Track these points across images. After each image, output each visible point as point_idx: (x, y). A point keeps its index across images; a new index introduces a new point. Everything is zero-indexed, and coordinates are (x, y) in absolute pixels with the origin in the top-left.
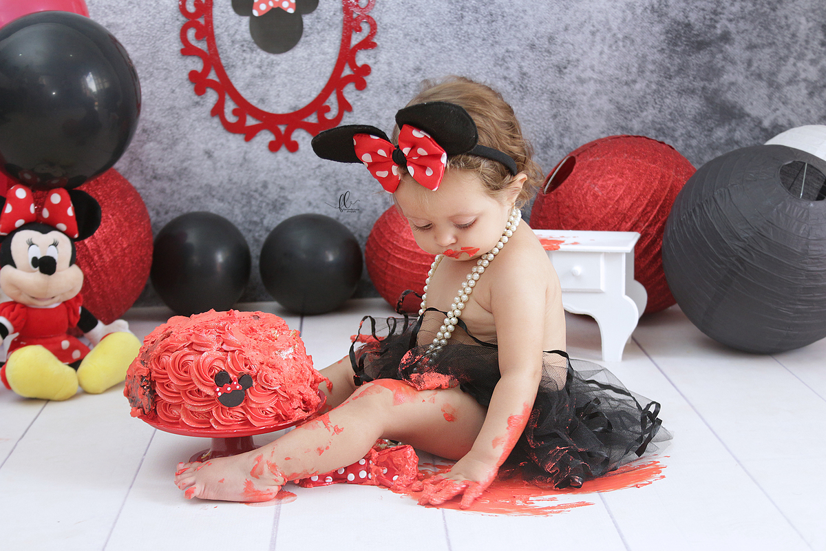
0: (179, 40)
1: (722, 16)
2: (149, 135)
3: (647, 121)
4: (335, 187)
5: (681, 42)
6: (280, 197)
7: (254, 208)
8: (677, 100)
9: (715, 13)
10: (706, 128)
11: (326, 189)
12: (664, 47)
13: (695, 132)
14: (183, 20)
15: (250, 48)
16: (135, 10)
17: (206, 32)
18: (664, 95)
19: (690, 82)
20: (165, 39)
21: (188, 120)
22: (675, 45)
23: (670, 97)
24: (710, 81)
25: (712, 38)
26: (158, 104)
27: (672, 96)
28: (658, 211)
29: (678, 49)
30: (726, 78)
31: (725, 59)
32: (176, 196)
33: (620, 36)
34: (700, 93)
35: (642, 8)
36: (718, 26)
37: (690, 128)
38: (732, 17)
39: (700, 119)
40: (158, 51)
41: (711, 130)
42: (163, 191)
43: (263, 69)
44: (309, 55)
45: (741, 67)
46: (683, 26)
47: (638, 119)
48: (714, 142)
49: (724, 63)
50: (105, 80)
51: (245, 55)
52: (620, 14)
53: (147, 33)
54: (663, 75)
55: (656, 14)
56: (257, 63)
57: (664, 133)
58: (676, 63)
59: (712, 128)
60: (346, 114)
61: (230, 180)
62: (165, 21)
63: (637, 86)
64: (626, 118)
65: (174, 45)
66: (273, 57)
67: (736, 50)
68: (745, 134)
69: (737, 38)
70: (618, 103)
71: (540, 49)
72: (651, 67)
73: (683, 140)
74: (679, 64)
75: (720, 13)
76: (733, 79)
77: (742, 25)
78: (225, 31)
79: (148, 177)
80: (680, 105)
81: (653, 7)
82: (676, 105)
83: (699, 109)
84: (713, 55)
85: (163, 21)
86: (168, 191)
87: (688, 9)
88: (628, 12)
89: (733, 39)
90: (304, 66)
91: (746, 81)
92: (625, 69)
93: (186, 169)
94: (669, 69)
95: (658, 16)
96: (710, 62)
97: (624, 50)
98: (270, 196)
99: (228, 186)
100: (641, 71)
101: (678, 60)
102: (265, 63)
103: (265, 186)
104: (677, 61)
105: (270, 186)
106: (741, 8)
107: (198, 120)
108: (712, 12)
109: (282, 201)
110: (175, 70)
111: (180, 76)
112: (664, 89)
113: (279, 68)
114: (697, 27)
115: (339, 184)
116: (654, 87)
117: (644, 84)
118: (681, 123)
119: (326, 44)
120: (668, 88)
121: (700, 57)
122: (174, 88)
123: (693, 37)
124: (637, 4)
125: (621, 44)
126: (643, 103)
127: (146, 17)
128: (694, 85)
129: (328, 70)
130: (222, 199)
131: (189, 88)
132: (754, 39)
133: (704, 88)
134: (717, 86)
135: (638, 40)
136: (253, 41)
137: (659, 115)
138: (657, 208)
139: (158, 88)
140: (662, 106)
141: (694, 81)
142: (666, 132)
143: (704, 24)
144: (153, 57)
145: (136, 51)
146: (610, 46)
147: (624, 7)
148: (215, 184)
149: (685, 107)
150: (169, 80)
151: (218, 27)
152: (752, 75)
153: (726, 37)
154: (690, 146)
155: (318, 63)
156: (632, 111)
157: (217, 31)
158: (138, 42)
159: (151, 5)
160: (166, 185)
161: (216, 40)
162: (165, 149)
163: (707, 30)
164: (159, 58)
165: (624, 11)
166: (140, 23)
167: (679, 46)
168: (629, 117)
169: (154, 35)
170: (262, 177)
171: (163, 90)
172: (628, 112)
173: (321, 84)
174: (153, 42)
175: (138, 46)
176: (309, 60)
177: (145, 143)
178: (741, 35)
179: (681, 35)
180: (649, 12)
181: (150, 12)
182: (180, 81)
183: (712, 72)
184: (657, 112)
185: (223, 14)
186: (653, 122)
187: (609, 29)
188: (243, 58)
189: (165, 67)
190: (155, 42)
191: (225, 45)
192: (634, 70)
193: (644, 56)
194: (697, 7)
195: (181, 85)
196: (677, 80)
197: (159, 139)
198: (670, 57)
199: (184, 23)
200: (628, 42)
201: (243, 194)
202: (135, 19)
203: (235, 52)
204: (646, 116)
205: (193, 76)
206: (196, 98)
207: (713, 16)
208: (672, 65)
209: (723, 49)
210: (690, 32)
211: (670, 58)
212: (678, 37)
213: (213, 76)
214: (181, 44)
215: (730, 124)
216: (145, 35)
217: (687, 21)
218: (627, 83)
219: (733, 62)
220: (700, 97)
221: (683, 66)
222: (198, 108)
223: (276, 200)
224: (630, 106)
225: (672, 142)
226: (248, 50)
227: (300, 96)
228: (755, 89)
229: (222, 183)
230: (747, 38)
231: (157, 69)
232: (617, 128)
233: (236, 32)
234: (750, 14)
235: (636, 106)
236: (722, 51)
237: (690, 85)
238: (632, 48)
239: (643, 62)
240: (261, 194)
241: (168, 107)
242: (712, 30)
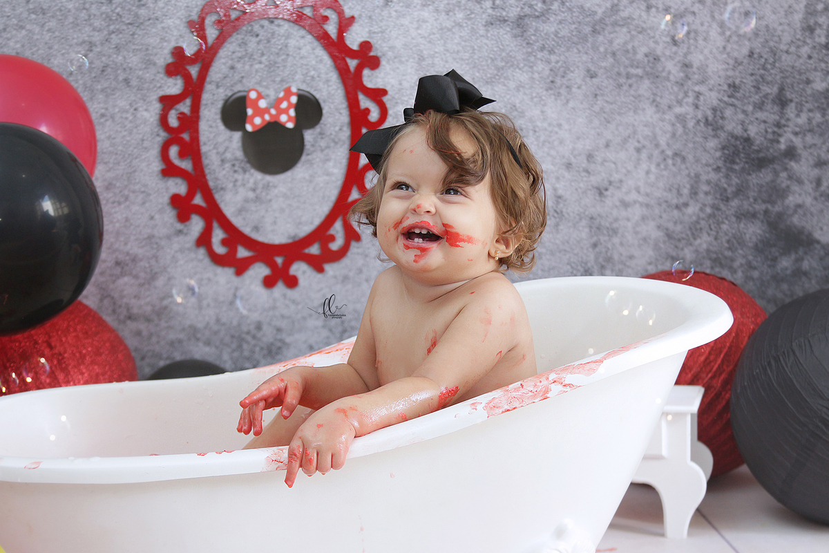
0: (160, 158)
1: (786, 129)
2: (123, 268)
3: (701, 250)
4: (340, 329)
5: (740, 160)
6: (276, 340)
7: (246, 353)
8: (736, 225)
9: (778, 125)
10: (770, 257)
11: (331, 330)
12: (720, 165)
13: (757, 262)
14: (164, 135)
15: (243, 168)
16: (108, 123)
17: (192, 150)
18: (720, 219)
19: (750, 205)
20: (143, 157)
21: (169, 251)
22: (733, 162)
23: (727, 222)
24: (773, 203)
25: (775, 154)
26: (134, 232)
27: (729, 221)
28: (723, 361)
29: (737, 167)
30: (791, 200)
31: (790, 178)
32: (154, 339)
33: (669, 153)
34: (761, 217)
35: (694, 121)
36: (782, 140)
37: (750, 258)
38: (797, 129)
39: (762, 248)
40: (135, 171)
41: (775, 260)
42: (138, 333)
43: (258, 191)
44: (311, 176)
45: (809, 187)
46: (742, 140)
47: (691, 248)
48: (778, 274)
49: (789, 182)
50: (64, 204)
51: (236, 176)
52: (669, 128)
53: (122, 151)
54: (718, 197)
55: (710, 128)
56: (251, 185)
57: (721, 264)
58: (734, 183)
59: (776, 258)
60: (354, 244)
61: (218, 321)
62: (144, 136)
63: (690, 210)
64: (676, 247)
65: (154, 164)
66: (269, 178)
67: (802, 167)
68: (814, 264)
69: (804, 154)
70: (667, 229)
71: (577, 169)
72: (705, 188)
73: (743, 272)
74: (737, 184)
75: (785, 126)
76: (799, 201)
77: (809, 139)
78: (214, 148)
79: (122, 317)
80: (739, 231)
81: (707, 120)
82: (734, 231)
83: (761, 236)
84: (776, 173)
85: (141, 136)
86: (145, 333)
87: (747, 122)
88: (678, 125)
89: (800, 155)
90: (305, 188)
91: (814, 202)
92: (675, 191)
93: (166, 308)
94: (725, 190)
95: (713, 130)
96: (773, 181)
97: (674, 169)
98: (265, 339)
99: (216, 328)
100: (694, 193)
101: (737, 180)
102: (260, 186)
103: (259, 327)
104: (735, 181)
105: (265, 327)
106: (809, 119)
107: (181, 251)
108: (774, 125)
109: (279, 344)
110: (155, 193)
111: (160, 200)
112: (720, 213)
113: (276, 191)
114: (758, 142)
115: (346, 324)
116: (708, 210)
117: (697, 208)
118: (741, 252)
119: (331, 164)
120: (725, 212)
121: (762, 175)
122: (153, 214)
123: (753, 153)
124: (688, 117)
125: (670, 162)
126: (696, 230)
127: (121, 132)
128: (754, 208)
129: (333, 193)
130: (208, 343)
131: (170, 215)
132: (823, 155)
133: (766, 212)
134: (781, 209)
135: (690, 157)
136: (245, 160)
137: (715, 243)
138: (722, 356)
139: (134, 214)
140: (718, 232)
141: (754, 203)
142: (723, 262)
143: (765, 138)
144: (128, 178)
145: (109, 171)
146: (658, 165)
147: (673, 119)
148: (200, 326)
149: (745, 234)
150: (147, 205)
151: (205, 144)
152: (821, 195)
153: (791, 153)
154: (752, 278)
155: (322, 185)
156: (683, 239)
157: (204, 149)
158: (111, 161)
159: (127, 118)
160: (142, 326)
161: (203, 159)
162: (141, 285)
163: (769, 145)
164: (135, 179)
165: (673, 125)
166: (114, 138)
167: (737, 164)
168: (681, 245)
169: (130, 152)
170: (255, 317)
171: (139, 216)
172: (679, 240)
173: (325, 209)
174: (129, 161)
175: (111, 165)
176: (311, 181)
177: (118, 278)
178: (809, 150)
179: (739, 151)
180: (702, 124)
181: (125, 126)
182: (160, 206)
183: (775, 193)
184: (713, 240)
185: (211, 129)
186: (708, 251)
187: (657, 146)
188: (233, 180)
189: (143, 189)
190: (131, 162)
191: (213, 164)
192: (686, 191)
193: (697, 176)
194: (757, 119)
195: (161, 211)
196: (735, 203)
197: (134, 272)
198: (727, 176)
199: (165, 139)
200: (679, 160)
201: (233, 337)
202: (107, 134)
203: (224, 172)
204: (700, 245)
205: (176, 200)
206: (179, 226)
207: (776, 129)
208: (729, 185)
209: (788, 167)
210: (750, 148)
211: (727, 178)
212: (736, 153)
213: (198, 200)
214: (161, 163)
215: (796, 253)
216: (119, 152)
217: (745, 135)
218: (677, 207)
219: (800, 182)
220: (762, 222)
221: (742, 186)
222: (181, 238)
223: (272, 344)
224: (682, 233)
225: (729, 274)
226: (240, 170)
227: (300, 223)
228: (825, 211)
229: (208, 323)
230: (816, 154)
231: (134, 192)
232: (667, 259)
233: (225, 150)
234: (818, 126)
235: (689, 233)
236: (786, 169)
237: (751, 209)
238: (683, 167)
239: (696, 182)
240: (254, 337)
241: (146, 236)
242: (775, 144)
